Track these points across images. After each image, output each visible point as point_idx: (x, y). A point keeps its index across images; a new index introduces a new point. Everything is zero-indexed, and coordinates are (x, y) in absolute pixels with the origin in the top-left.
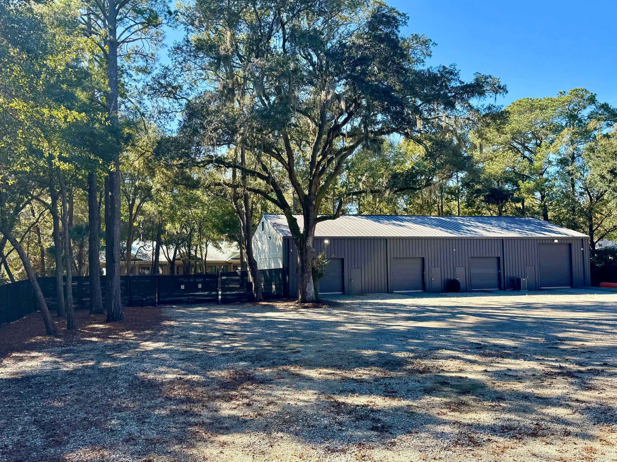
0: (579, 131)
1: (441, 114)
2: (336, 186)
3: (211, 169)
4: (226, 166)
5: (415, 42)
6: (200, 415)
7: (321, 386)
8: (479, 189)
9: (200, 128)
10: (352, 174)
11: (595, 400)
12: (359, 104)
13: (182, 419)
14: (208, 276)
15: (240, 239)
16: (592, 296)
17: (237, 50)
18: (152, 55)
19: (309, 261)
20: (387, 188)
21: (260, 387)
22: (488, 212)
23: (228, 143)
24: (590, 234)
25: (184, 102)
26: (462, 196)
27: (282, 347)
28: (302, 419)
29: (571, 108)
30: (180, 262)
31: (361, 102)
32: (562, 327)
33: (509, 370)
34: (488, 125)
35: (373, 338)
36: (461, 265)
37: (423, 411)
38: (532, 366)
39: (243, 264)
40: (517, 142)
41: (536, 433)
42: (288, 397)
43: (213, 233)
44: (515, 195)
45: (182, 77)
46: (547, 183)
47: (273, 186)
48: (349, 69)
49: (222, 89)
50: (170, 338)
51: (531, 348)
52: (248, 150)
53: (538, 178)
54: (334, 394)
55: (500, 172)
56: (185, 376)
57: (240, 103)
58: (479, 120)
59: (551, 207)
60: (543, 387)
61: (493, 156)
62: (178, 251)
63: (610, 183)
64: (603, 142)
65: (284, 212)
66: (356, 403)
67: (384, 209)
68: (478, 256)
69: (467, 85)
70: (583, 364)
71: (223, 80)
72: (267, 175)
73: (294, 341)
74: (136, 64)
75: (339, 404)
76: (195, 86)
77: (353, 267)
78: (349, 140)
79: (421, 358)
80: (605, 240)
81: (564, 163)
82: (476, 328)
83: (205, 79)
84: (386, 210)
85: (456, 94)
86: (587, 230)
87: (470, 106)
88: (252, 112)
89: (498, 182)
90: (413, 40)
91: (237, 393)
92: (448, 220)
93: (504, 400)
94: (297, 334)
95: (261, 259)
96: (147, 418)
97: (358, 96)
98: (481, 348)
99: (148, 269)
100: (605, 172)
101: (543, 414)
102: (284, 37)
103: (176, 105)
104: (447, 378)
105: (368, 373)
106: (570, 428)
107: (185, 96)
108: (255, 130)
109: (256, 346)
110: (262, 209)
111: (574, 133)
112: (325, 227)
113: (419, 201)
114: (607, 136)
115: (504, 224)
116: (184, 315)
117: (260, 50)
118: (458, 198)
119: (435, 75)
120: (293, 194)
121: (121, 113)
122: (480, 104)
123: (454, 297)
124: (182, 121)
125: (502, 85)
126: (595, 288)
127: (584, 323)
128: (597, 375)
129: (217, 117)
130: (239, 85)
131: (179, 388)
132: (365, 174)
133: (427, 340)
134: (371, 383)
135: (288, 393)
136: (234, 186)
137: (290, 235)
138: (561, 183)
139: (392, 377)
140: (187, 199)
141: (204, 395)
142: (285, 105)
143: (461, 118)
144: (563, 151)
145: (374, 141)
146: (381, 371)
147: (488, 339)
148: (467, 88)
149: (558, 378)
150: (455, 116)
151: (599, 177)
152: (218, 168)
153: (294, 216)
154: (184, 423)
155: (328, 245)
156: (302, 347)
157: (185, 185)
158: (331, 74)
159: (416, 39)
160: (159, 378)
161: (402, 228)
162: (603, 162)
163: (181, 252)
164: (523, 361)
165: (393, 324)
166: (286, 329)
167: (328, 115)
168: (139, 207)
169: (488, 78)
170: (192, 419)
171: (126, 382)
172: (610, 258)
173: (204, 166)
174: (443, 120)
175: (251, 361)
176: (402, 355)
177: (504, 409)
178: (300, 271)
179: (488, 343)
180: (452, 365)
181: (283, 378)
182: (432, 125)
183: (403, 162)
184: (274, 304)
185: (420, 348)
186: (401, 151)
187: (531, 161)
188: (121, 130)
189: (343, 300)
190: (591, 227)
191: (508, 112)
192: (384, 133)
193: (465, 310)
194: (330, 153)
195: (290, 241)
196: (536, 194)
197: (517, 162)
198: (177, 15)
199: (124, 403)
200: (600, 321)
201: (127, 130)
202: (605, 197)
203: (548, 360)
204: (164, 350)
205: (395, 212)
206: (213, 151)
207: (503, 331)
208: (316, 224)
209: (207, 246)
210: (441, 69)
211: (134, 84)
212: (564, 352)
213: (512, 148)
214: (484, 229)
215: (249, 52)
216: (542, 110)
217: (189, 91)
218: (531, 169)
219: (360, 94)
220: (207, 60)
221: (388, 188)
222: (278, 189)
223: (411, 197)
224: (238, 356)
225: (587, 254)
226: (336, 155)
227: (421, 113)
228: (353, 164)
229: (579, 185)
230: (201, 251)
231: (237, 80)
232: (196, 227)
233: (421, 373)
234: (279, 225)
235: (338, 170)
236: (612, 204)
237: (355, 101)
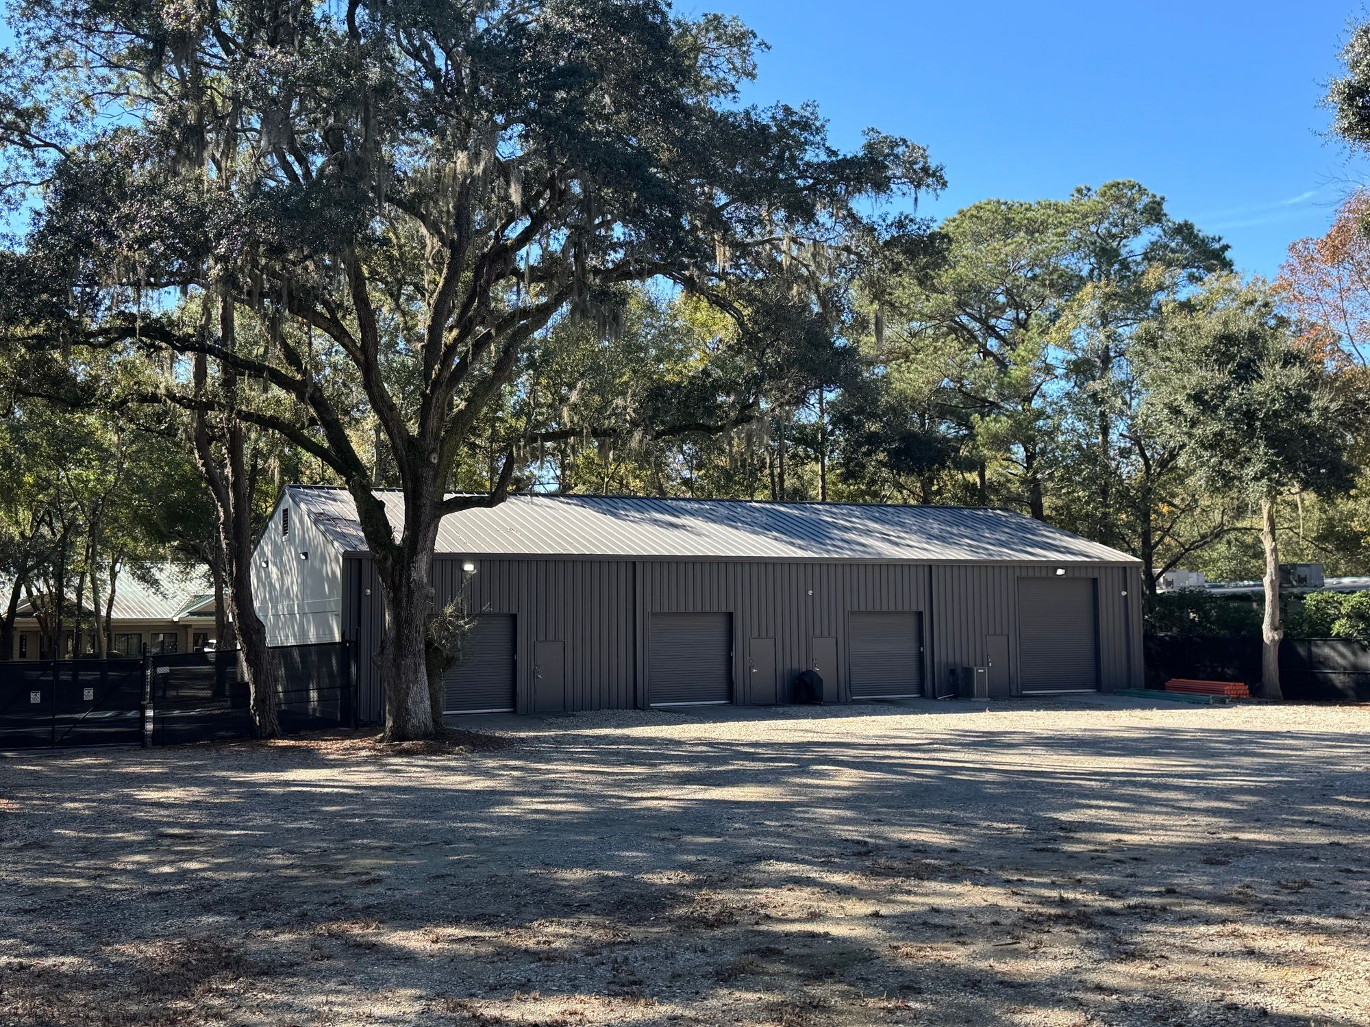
0: (1118, 290)
1: (778, 233)
2: (500, 414)
3: (130, 351)
4: (175, 347)
5: (712, 35)
7: (437, 976)
8: (875, 433)
9: (99, 234)
10: (544, 381)
11: (1140, 985)
12: (563, 193)
14: (115, 663)
15: (216, 558)
16: (1148, 713)
17: (212, 20)
19: (419, 621)
20: (634, 424)
21: (260, 985)
22: (895, 493)
23: (184, 282)
24: (1143, 556)
25: (52, 156)
26: (832, 451)
27: (329, 869)
29: (1102, 231)
30: (32, 622)
31: (568, 187)
32: (1071, 794)
33: (935, 911)
34: (896, 268)
35: (588, 834)
36: (826, 633)
38: (992, 900)
39: (222, 629)
40: (969, 315)
42: (341, 1009)
43: (135, 539)
44: (964, 452)
45: (49, 84)
46: (1041, 423)
47: (316, 410)
48: (534, 98)
49: (165, 127)
51: (992, 852)
52: (242, 301)
53: (1020, 408)
54: (472, 995)
55: (926, 390)
56: (34, 961)
57: (219, 169)
58: (875, 253)
59: (1050, 485)
60: (1016, 954)
61: (910, 348)
62: (23, 589)
63: (1192, 427)
64: (1179, 322)
65: (347, 482)
66: (531, 1018)
67: (631, 479)
68: (870, 608)
69: (845, 160)
70: (1119, 893)
71: (171, 100)
72: (299, 377)
73: (367, 851)
76: (87, 113)
77: (542, 638)
78: (535, 288)
79: (713, 885)
80: (1182, 570)
81: (1084, 373)
82: (858, 802)
83: (117, 95)
84: (635, 484)
85: (818, 181)
86: (1137, 544)
87: (851, 215)
88: (253, 197)
89: (922, 416)
90: (707, 31)
91: (191, 1006)
92: (796, 512)
93: (919, 992)
94: (376, 830)
95: (276, 615)
97: (560, 171)
98: (867, 854)
100: (1180, 399)
103: (27, 165)
104: (776, 936)
105: (569, 931)
107: (57, 141)
108: (262, 249)
109: (254, 868)
110: (283, 472)
111: (1108, 297)
112: (466, 526)
113: (723, 461)
114: (1188, 307)
115: (935, 527)
116: (37, 781)
117: (282, 25)
118: (823, 455)
119: (765, 128)
120: (377, 432)
122: (877, 213)
123: (806, 717)
124: (43, 211)
125: (933, 164)
126: (1155, 692)
127: (1123, 783)
128: (1149, 920)
129: (150, 205)
130: (219, 118)
131: (15, 996)
132: (579, 385)
133: (731, 836)
134: (576, 961)
135: (340, 998)
136: (199, 406)
137: (365, 548)
138: (1077, 424)
139: (632, 942)
140: (53, 438)
141: (93, 1014)
142: (353, 182)
143: (830, 247)
144: (1081, 340)
145: (603, 295)
146: (605, 927)
147: (887, 828)
148: (843, 169)
149: (1056, 930)
150: (815, 240)
151: (1166, 411)
152: (151, 350)
153: (376, 495)
155: (473, 576)
156: (388, 868)
157: (48, 397)
158: (485, 104)
159: (716, 29)
161: (676, 532)
162: (1177, 371)
163: (35, 592)
164: (970, 888)
165: (645, 795)
166: (343, 816)
167: (478, 216)
169: (898, 145)
172: (1192, 615)
173: (105, 346)
174: (784, 248)
175: (237, 912)
176: (664, 878)
177: (917, 1017)
178: (390, 651)
179: (886, 839)
180: (791, 901)
181: (328, 958)
182: (755, 259)
183: (684, 354)
184: (313, 744)
185: (712, 860)
186: (676, 325)
187: (1002, 364)
189: (513, 729)
190: (1146, 537)
191: (946, 236)
192: (629, 276)
193: (833, 752)
194: (482, 323)
195: (366, 566)
196: (1014, 448)
197: (969, 365)
200: (1163, 780)
202: (1181, 462)
203: (1031, 884)
205: (660, 488)
206: (137, 302)
207: (923, 807)
208: (439, 517)
209: (114, 576)
210: (780, 115)
212: (1073, 862)
213: (958, 330)
214: (886, 538)
215: (250, 26)
216: (1032, 233)
217: (68, 126)
218: (1001, 385)
219: (566, 167)
220: (124, 42)
221: (638, 426)
222: (331, 416)
223: (701, 449)
224: (197, 899)
225: (1136, 605)
226: (500, 329)
227: (726, 228)
228: (547, 354)
229: (1119, 428)
230: (95, 591)
231: (212, 102)
232: (81, 520)
233: (710, 925)
234: (334, 519)
235: (504, 370)
236: (1198, 480)
237: (551, 184)
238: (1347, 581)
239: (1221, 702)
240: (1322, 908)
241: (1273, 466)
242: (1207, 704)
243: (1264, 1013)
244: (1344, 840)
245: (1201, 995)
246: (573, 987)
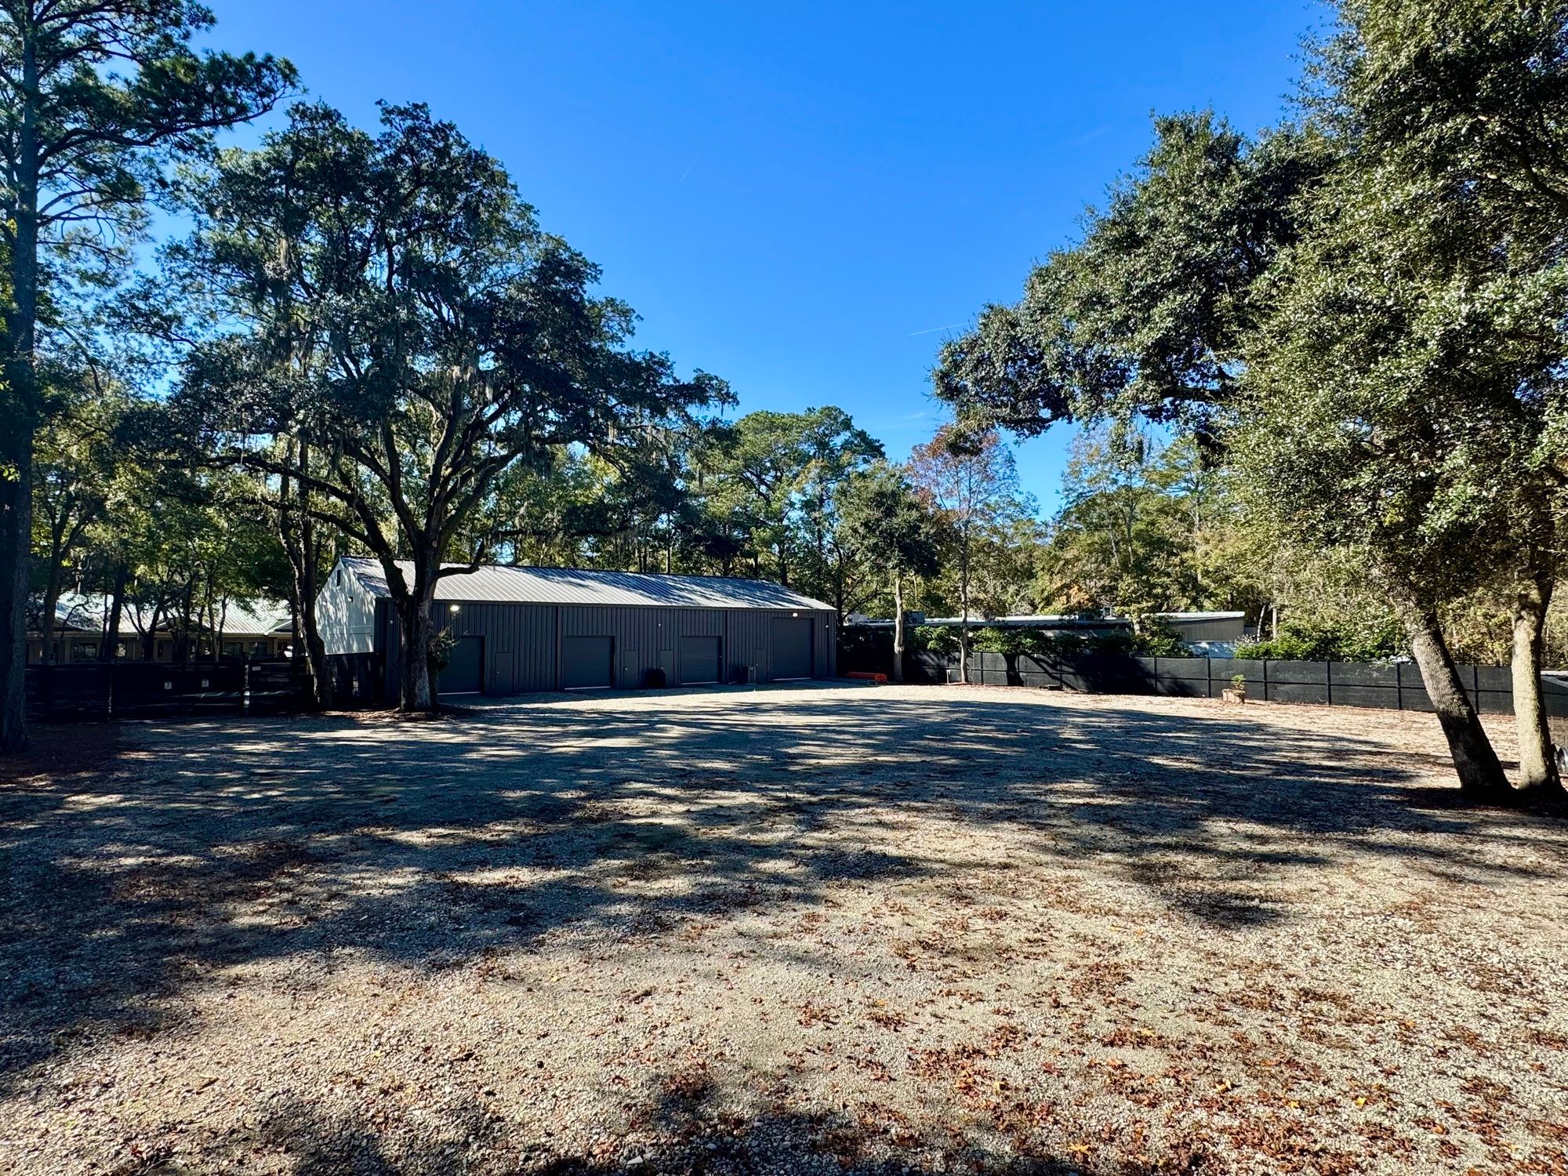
0: (828, 464)
1: (645, 422)
2: (477, 516)
3: (238, 470)
4: (268, 471)
5: (609, 309)
6: (192, 931)
7: (429, 858)
8: (698, 535)
9: (217, 400)
11: (824, 843)
13: (152, 943)
14: (224, 661)
15: (293, 597)
16: (836, 690)
18: (121, 252)
19: (423, 641)
20: (559, 528)
21: (316, 869)
22: (709, 569)
23: (274, 431)
24: (837, 606)
25: (186, 347)
26: (674, 544)
27: (362, 793)
28: (391, 919)
29: (820, 432)
30: (167, 634)
31: (522, 388)
32: (795, 738)
33: (720, 807)
34: (711, 446)
35: (524, 769)
36: (667, 648)
37: (592, 884)
38: (751, 799)
39: (296, 641)
40: (751, 472)
41: (746, 901)
42: (369, 882)
43: (239, 585)
44: (746, 547)
45: (185, 302)
46: (787, 533)
47: (360, 512)
48: (502, 338)
49: (265, 337)
50: (135, 785)
51: (752, 772)
52: (314, 445)
53: (777, 524)
54: (450, 870)
55: (727, 513)
56: (163, 860)
57: (301, 364)
58: (699, 437)
59: (791, 567)
60: (762, 830)
61: (718, 489)
62: (161, 614)
63: (863, 540)
64: (857, 484)
65: (378, 554)
66: (486, 882)
67: (556, 557)
68: (693, 634)
69: (684, 384)
70: (816, 793)
71: (269, 319)
72: (349, 492)
73: (387, 782)
74: (82, 267)
75: (458, 886)
76: (212, 322)
77: (500, 650)
78: (499, 446)
79: (597, 798)
80: (857, 613)
81: (810, 507)
82: (681, 746)
83: (232, 312)
84: (559, 559)
85: (668, 396)
86: (834, 599)
87: (686, 415)
88: (322, 385)
89: (724, 527)
90: (607, 306)
91: (270, 884)
92: (652, 579)
93: (709, 854)
94: (393, 769)
95: (332, 636)
96: (74, 948)
97: (517, 379)
98: (685, 776)
99: (94, 645)
100: (857, 524)
101: (758, 871)
102: (390, 266)
103: (168, 351)
104: (632, 826)
105: (511, 828)
106: (791, 889)
107: (190, 338)
108: (327, 417)
109: (314, 794)
110: (338, 547)
111: (823, 468)
112: (455, 584)
113: (610, 548)
114: (862, 476)
115: (729, 588)
116: (167, 740)
117: (345, 281)
118: (669, 546)
119: (639, 363)
120: (399, 526)
121: (43, 352)
122: (701, 415)
123: (655, 696)
124: (179, 382)
125: (732, 392)
126: (840, 680)
127: (822, 731)
128: (831, 807)
129: (253, 385)
130: (301, 334)
131: (148, 883)
133: (608, 768)
134: (515, 846)
135: (368, 875)
136: (284, 507)
137: (389, 595)
138: (806, 534)
139: (549, 833)
140: (184, 522)
141: (203, 892)
142: (388, 378)
143: (675, 432)
144: (809, 489)
145: (542, 453)
146: (532, 825)
147: (696, 761)
148: (683, 390)
149: (783, 815)
150: (666, 428)
151: (850, 530)
152: (252, 471)
153: (397, 563)
154: (156, 949)
155: (457, 614)
156: (401, 792)
157: (181, 497)
158: (472, 337)
159: (612, 306)
160: (107, 866)
162: (856, 510)
163: (169, 616)
164: (739, 793)
165: (559, 744)
166: (372, 760)
167: (466, 402)
168: (76, 532)
169: (713, 379)
170: (173, 942)
171: (29, 880)
172: (861, 638)
173: (221, 467)
174: (648, 431)
175: (302, 823)
176: (568, 795)
177: (707, 868)
178: (404, 659)
179: (695, 767)
180: (641, 805)
181: (361, 850)
182: (632, 437)
183: (589, 487)
184: (354, 714)
185: (597, 783)
186: (586, 469)
187: (768, 500)
188: (41, 388)
189: (481, 705)
190: (839, 596)
191: (739, 430)
192: (558, 441)
193: (670, 717)
194: (467, 465)
195: (390, 606)
196: (774, 546)
197: (750, 500)
198: (178, 189)
199: (21, 923)
200: (842, 728)
201: (52, 391)
202: (857, 558)
203: (772, 790)
204: (121, 809)
205: (574, 563)
206: (243, 441)
207: (716, 748)
208: (437, 579)
209: (224, 606)
210: (647, 357)
211: (74, 302)
212: (794, 776)
213: (745, 480)
214: (703, 595)
215: (324, 279)
216: (785, 431)
217: (198, 329)
218: (767, 512)
219: (521, 377)
220: (238, 281)
221: (561, 529)
222: (370, 515)
224: (276, 815)
225: (833, 633)
226: (478, 469)
227: (616, 417)
228: (507, 483)
229: (828, 537)
230: (211, 616)
231: (297, 324)
232: (202, 572)
233: (594, 821)
234: (371, 577)
235: (481, 491)
236: (865, 567)
237: (511, 387)
238: (936, 620)
239: (873, 684)
240: (916, 797)
241: (901, 562)
242: (866, 685)
243: (885, 855)
244: (928, 759)
245: (855, 847)
246: (512, 863)
